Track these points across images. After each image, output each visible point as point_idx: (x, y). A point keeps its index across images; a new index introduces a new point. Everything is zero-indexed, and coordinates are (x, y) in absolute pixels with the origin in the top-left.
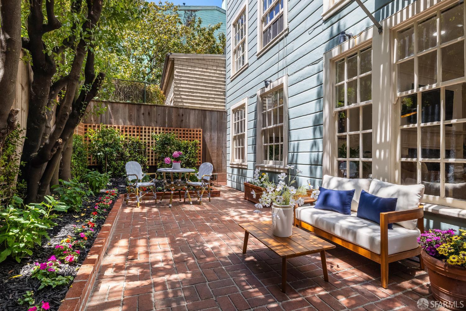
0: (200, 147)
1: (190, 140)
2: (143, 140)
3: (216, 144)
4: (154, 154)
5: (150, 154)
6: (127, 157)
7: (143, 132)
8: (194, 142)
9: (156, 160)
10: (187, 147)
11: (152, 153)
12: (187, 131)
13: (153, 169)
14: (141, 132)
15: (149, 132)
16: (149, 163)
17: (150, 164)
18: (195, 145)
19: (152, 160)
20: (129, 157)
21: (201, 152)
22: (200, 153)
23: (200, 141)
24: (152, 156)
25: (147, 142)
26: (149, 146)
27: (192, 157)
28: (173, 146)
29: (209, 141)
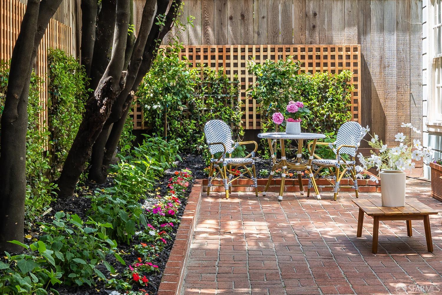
0: (356, 86)
1: (333, 72)
2: (232, 76)
3: (395, 79)
4: (254, 105)
5: (247, 105)
6: (201, 111)
7: (232, 57)
8: (342, 74)
9: (258, 116)
10: (326, 87)
11: (251, 102)
12: (326, 49)
13: (251, 134)
14: (228, 57)
15: (243, 57)
16: (244, 124)
17: (247, 127)
18: (344, 83)
19: (251, 117)
20: (205, 111)
21: (359, 97)
22: (356, 101)
23: (356, 72)
24: (251, 109)
25: (240, 80)
26: (243, 87)
27: (338, 110)
28: (291, 89)
29: (377, 70)
